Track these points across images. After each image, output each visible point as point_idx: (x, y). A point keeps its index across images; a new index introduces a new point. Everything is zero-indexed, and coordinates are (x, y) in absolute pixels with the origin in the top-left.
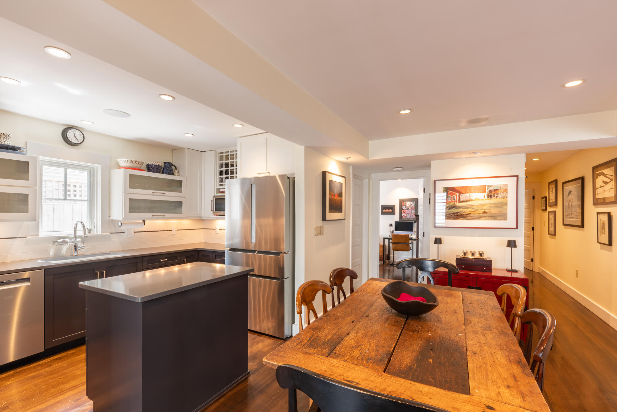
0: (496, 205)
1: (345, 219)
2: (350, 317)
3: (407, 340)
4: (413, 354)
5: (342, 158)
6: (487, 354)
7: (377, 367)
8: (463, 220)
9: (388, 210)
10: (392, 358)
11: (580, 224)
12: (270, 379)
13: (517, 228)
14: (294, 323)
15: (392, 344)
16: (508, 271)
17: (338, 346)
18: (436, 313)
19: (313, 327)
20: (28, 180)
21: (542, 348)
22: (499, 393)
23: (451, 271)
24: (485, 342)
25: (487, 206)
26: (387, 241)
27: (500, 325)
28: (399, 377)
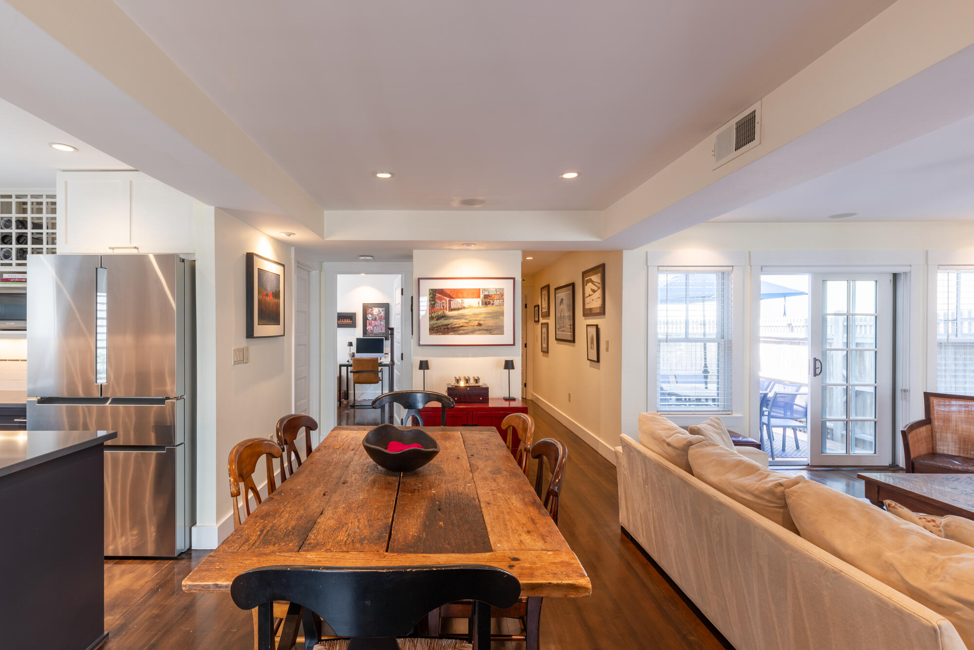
0: (491, 315)
1: (284, 335)
2: (318, 489)
3: (406, 504)
4: (419, 521)
5: (280, 233)
6: (501, 502)
7: (376, 548)
9: (346, 320)
10: (392, 532)
11: (570, 338)
12: (156, 634)
13: (514, 345)
14: (196, 523)
15: (389, 514)
16: (506, 399)
17: (310, 533)
18: (436, 463)
19: (262, 514)
21: (557, 480)
22: (521, 541)
23: (445, 405)
24: (497, 488)
25: (482, 316)
26: (344, 369)
27: (509, 466)
28: (408, 553)
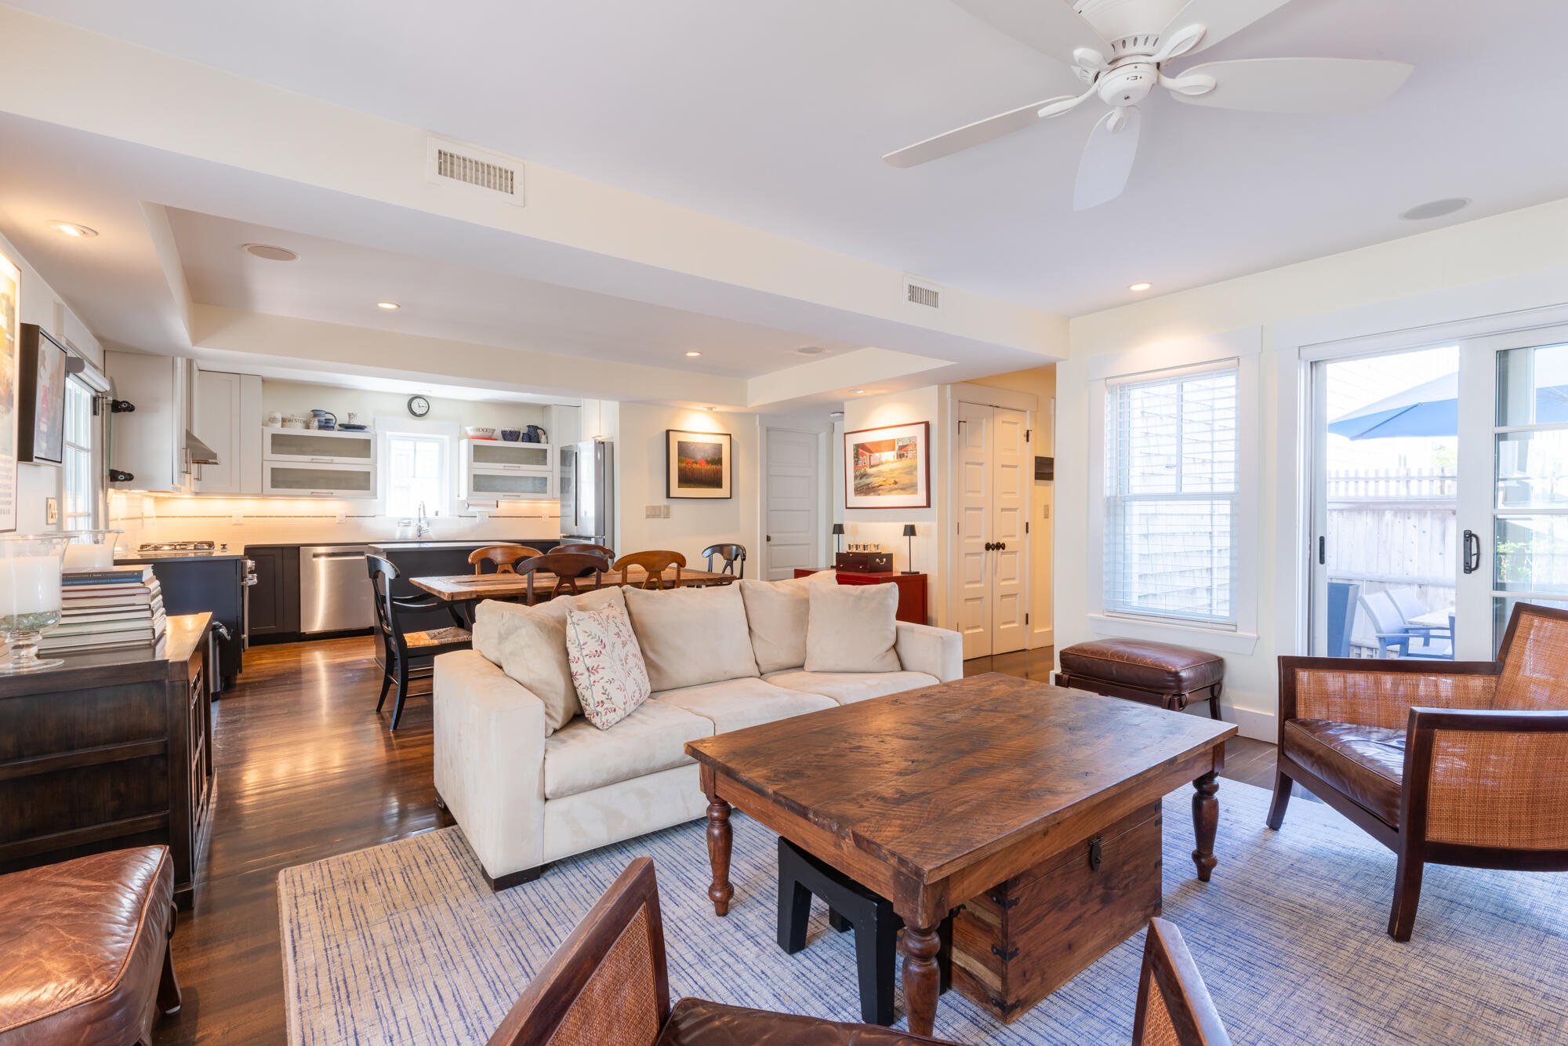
0: (906, 470)
1: (730, 498)
8: (875, 495)
20: (370, 457)
25: (898, 472)
